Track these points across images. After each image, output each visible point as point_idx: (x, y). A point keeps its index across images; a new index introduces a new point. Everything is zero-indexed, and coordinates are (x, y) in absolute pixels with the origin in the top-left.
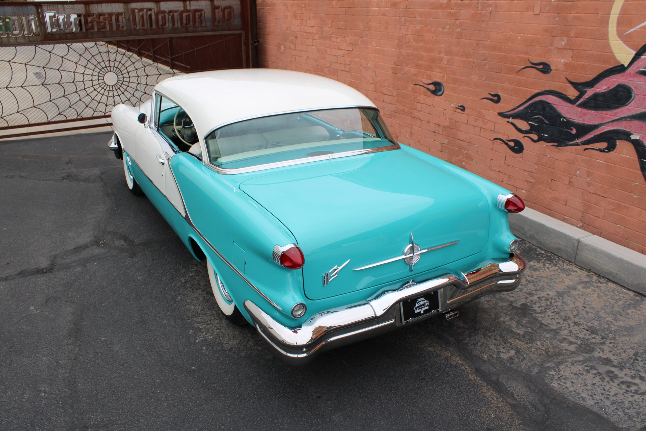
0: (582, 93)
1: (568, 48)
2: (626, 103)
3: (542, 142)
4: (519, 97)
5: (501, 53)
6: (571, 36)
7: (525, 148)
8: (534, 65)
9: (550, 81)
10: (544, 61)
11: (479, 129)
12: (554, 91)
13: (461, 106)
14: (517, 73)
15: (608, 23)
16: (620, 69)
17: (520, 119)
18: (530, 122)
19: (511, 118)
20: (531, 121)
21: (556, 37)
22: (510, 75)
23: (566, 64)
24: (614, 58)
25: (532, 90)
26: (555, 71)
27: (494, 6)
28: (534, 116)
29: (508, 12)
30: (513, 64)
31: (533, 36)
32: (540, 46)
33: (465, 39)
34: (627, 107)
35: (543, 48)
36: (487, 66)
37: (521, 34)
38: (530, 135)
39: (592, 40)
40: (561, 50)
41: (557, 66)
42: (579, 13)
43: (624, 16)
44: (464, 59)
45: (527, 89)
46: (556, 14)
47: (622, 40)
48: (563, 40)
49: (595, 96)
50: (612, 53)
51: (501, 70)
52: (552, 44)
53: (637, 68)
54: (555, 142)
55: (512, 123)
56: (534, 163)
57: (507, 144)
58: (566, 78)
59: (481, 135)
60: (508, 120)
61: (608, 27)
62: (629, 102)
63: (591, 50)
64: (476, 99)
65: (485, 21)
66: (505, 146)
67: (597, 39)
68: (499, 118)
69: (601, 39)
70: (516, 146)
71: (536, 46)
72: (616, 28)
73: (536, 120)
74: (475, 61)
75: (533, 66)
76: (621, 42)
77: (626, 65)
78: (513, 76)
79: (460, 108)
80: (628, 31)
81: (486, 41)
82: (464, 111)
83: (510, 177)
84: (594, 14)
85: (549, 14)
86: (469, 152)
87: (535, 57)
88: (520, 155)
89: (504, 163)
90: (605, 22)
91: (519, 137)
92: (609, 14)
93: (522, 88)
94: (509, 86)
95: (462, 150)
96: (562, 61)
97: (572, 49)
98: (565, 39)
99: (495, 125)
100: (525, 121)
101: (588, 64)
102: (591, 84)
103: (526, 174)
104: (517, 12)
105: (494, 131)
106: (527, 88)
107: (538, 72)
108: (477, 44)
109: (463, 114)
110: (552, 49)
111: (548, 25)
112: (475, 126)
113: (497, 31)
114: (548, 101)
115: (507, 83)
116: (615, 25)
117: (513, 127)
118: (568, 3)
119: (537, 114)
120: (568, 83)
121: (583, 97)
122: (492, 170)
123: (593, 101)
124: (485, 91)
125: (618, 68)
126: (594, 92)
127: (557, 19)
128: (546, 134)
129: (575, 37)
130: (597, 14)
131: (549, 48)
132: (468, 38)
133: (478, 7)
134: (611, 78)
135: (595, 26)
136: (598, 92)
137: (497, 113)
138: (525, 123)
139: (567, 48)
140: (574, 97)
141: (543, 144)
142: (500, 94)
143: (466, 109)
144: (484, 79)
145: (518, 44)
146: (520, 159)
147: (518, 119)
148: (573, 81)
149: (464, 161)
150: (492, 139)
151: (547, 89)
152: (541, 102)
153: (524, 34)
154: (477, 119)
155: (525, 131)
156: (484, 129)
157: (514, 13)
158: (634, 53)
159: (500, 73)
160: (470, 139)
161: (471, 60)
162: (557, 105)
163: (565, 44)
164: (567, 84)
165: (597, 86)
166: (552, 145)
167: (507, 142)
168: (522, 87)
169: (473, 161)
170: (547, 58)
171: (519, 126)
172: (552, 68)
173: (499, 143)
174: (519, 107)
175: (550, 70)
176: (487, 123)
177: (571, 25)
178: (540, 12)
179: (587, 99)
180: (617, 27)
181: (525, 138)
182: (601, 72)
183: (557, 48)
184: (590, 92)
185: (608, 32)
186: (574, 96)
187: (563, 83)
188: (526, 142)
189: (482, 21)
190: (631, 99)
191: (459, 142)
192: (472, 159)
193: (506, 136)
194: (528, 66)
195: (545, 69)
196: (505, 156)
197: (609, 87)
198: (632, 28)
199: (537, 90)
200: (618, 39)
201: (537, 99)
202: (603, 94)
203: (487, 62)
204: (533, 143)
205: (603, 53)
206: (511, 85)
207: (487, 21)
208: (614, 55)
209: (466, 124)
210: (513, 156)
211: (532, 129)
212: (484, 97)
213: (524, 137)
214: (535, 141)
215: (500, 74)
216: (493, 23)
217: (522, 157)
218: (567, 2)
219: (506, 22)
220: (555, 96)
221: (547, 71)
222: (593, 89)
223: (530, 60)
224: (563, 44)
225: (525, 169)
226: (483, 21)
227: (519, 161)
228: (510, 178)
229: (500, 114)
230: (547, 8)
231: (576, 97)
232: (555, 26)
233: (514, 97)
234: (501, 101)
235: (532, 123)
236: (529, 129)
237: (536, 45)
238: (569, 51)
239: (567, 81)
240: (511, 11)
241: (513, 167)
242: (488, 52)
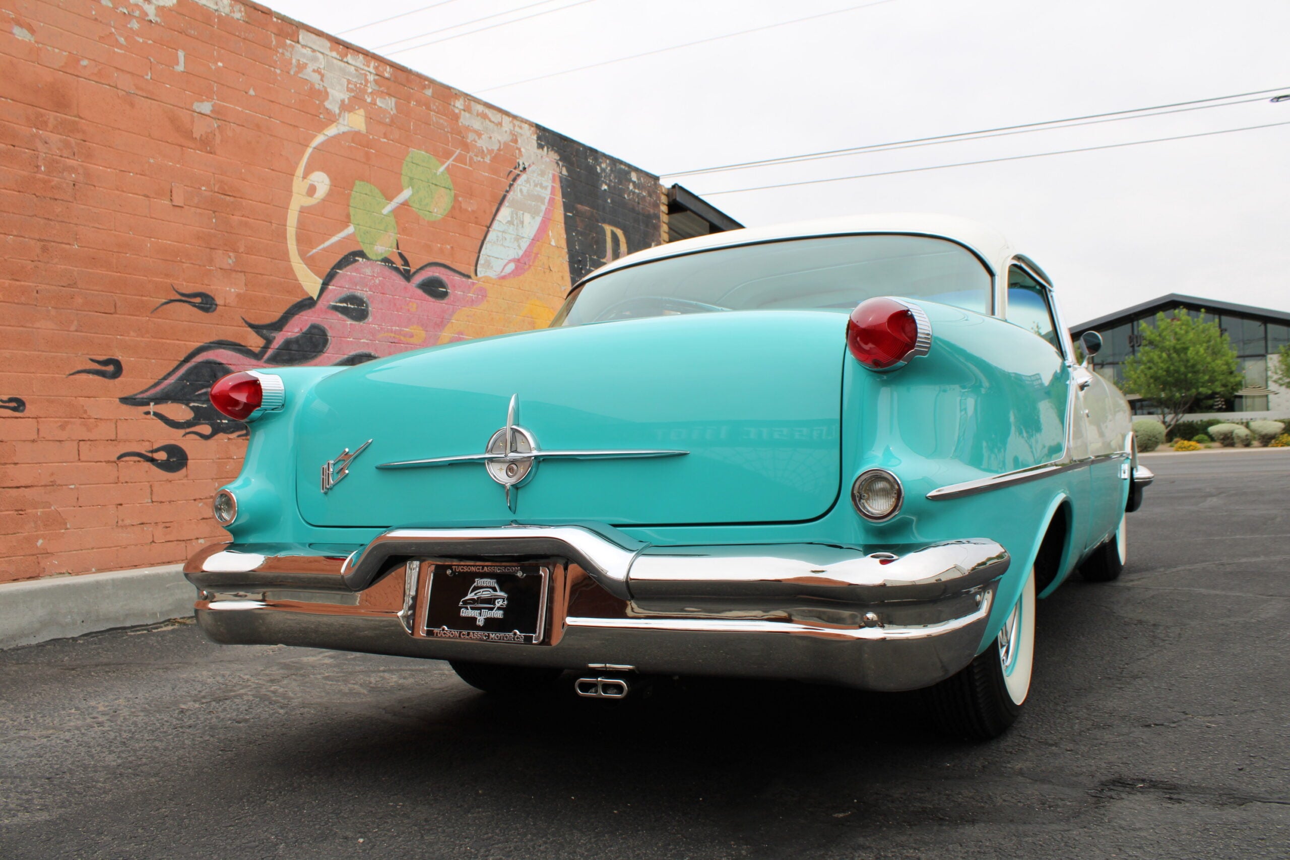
0: (269, 341)
1: (239, 270)
2: (323, 349)
3: (221, 436)
4: (164, 360)
5: (110, 273)
6: (240, 251)
7: (189, 457)
8: (186, 298)
9: (218, 324)
10: (203, 291)
11: (75, 443)
12: (226, 341)
13: (11, 400)
14: (152, 313)
15: (285, 238)
16: (308, 303)
17: (172, 402)
18: (192, 404)
19: (152, 404)
20: (194, 401)
21: (216, 251)
22: (138, 318)
23: (238, 295)
24: (300, 286)
25: (187, 343)
26: (224, 308)
27: (81, 171)
28: (199, 391)
29: (117, 192)
30: (142, 296)
31: (175, 243)
32: (192, 264)
33: (5, 234)
34: (326, 354)
35: (197, 267)
36: (80, 301)
37: (151, 237)
38: (197, 429)
39: (269, 260)
40: (228, 272)
41: (225, 299)
42: (245, 217)
43: (302, 231)
44: (7, 282)
45: (178, 342)
46: (211, 212)
47: (306, 264)
48: (230, 257)
49: (288, 344)
50: (297, 280)
51: (115, 307)
52: (211, 261)
53: (328, 301)
54: (242, 429)
55: (156, 414)
56: (212, 479)
57: (152, 460)
58: (243, 319)
59: (82, 458)
60: (145, 409)
61: (287, 244)
62: (327, 348)
63: (271, 275)
64: (57, 375)
65: (62, 200)
66: (147, 465)
67: (276, 259)
68: (125, 408)
69: (281, 260)
70: (173, 456)
71: (183, 262)
72: (295, 247)
73: (203, 398)
74: (41, 287)
75: (183, 298)
76: (305, 266)
77: (315, 298)
78: (144, 318)
79: (7, 404)
80: (309, 252)
81: (69, 244)
82: (22, 411)
83: (168, 525)
84: (266, 221)
85: (199, 210)
86: (53, 508)
87: (184, 283)
88: (184, 471)
89: (150, 501)
90: (283, 236)
91: (176, 437)
92: (285, 225)
93: (168, 341)
94: (138, 339)
95: (30, 511)
96: (233, 290)
97: (245, 272)
98: (231, 254)
99: (116, 427)
100: (183, 403)
101: (270, 295)
102: (278, 325)
103: (200, 505)
104: (137, 194)
105: (116, 440)
106: (178, 340)
107: (195, 309)
108: (45, 249)
109: (19, 420)
110: (213, 270)
111: (201, 229)
112: (60, 441)
113: (97, 225)
114: (220, 360)
115: (132, 334)
116: (294, 242)
117: (159, 421)
118: (228, 198)
119: (203, 387)
120: (247, 326)
121: (272, 347)
122: (126, 526)
123: (284, 351)
124: (80, 354)
125: (307, 302)
126: (285, 338)
127: (214, 221)
128: (225, 420)
129: (246, 254)
130: (271, 222)
131: (208, 267)
132: (15, 233)
133: (38, 167)
134: (302, 316)
135: (270, 240)
136: (289, 337)
137: (118, 400)
138: (184, 407)
139: (237, 269)
140: (259, 349)
141: (222, 437)
142: (120, 358)
143: (28, 406)
144: (73, 328)
145: (147, 257)
146: (185, 481)
147: (167, 402)
148: (253, 322)
149: (37, 538)
150: (114, 458)
151: (215, 338)
152: (208, 363)
153: (158, 239)
154: (68, 422)
155: (185, 423)
156: (89, 442)
157: (130, 195)
158: (321, 281)
159: (115, 313)
160: (52, 474)
161: (31, 284)
162: (234, 365)
163: (233, 262)
164: (245, 329)
165: (286, 328)
166: (239, 436)
167: (150, 455)
168: (168, 339)
169: (68, 526)
170: (207, 285)
171: (171, 416)
172: (219, 301)
173: (132, 463)
174: (165, 378)
175: (214, 306)
176: (97, 426)
177: (238, 234)
178: (185, 205)
179: (277, 349)
180: (297, 245)
181: (188, 436)
182: (288, 307)
183: (221, 269)
184: (279, 339)
185: (287, 250)
186: (257, 347)
187: (240, 326)
188: (189, 443)
189: (50, 198)
190: (329, 344)
191: (14, 492)
192: (63, 524)
193: (147, 443)
194: (172, 298)
195: (207, 304)
196: (151, 486)
197: (301, 330)
198: (313, 249)
199: (197, 342)
200: (301, 261)
201: (199, 359)
202: (297, 341)
203: (78, 290)
204: (203, 442)
205: (285, 280)
206: (143, 337)
207: (70, 202)
208: (300, 283)
209: (33, 441)
210: (167, 480)
211: (200, 416)
212: (80, 368)
213: (184, 435)
214: (206, 437)
215: (114, 315)
216: (83, 207)
217: (187, 476)
218: (225, 196)
219: (115, 211)
220: (229, 349)
221: (210, 308)
222: (281, 333)
223: (176, 287)
224: (230, 261)
225: (197, 497)
226: (56, 199)
227: (183, 484)
228: (167, 527)
229: (125, 400)
230: (196, 200)
231: (262, 348)
232: (212, 231)
233: (153, 361)
234: (124, 372)
235: (196, 404)
236: (193, 418)
237: (184, 260)
238: (240, 274)
239: (244, 324)
240: (123, 191)
241: (170, 502)
242: (76, 269)
